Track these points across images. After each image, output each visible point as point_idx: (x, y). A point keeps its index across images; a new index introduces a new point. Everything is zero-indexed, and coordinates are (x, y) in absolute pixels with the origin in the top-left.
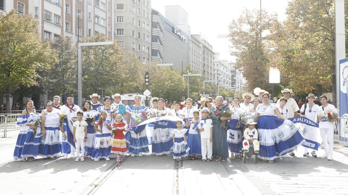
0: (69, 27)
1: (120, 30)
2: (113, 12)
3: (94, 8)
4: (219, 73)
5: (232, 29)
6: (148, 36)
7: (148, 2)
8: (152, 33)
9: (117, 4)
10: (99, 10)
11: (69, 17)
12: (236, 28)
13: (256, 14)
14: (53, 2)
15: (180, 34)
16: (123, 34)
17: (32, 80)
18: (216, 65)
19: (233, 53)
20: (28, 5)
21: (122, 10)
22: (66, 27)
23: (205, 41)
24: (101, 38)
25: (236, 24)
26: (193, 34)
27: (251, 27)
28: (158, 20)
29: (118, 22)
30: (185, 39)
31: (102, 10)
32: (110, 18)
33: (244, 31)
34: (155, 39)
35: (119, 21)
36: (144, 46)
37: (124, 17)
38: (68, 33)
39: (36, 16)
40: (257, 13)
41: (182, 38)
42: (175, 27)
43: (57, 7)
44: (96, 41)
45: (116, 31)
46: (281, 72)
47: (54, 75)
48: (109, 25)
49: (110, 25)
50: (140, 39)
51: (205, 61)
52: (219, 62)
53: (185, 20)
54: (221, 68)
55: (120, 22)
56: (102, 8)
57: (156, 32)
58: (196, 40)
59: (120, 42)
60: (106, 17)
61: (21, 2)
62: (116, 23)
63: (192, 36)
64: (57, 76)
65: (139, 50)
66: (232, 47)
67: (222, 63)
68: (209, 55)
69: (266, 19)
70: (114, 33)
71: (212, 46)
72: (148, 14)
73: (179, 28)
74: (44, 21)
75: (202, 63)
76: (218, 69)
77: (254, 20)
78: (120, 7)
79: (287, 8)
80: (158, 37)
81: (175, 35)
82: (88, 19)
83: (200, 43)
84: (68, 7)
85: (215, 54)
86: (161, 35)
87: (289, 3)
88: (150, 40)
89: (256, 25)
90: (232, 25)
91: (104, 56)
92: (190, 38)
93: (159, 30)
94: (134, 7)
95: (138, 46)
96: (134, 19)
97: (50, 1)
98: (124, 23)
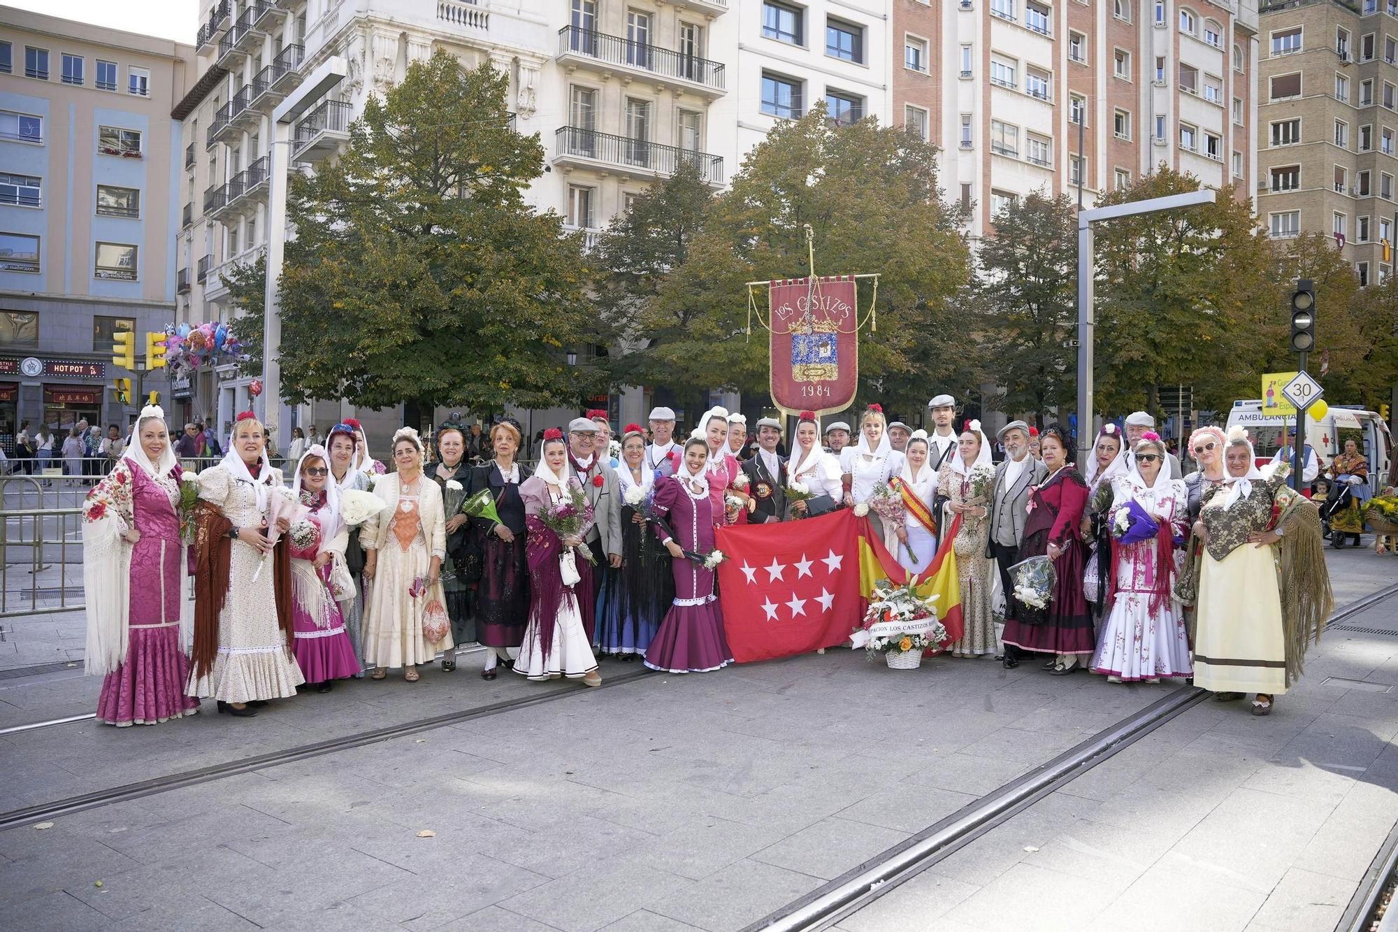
0: (1083, 173)
1: (1285, 171)
2: (1254, 106)
3: (1176, 99)
9: (1274, 80)
10: (1198, 103)
11: (1084, 140)
14: (1023, 90)
16: (1295, 186)
20: (940, 111)
21: (1296, 97)
22: (1074, 172)
29: (1276, 142)
31: (1209, 103)
32: (1242, 130)
35: (1281, 139)
36: (1385, 224)
37: (1300, 123)
39: (966, 144)
43: (1038, 106)
45: (1270, 178)
48: (1237, 154)
49: (1241, 156)
50: (1369, 196)
55: (1284, 142)
56: (1209, 94)
59: (1286, 214)
60: (1225, 127)
61: (917, 103)
62: (1271, 147)
65: (1364, 237)
70: (1261, 182)
74: (993, 159)
78: (1286, 86)
82: (1155, 137)
94: (1343, 80)
95: (1359, 224)
96: (1343, 124)
97: (1012, 89)
98: (1300, 143)
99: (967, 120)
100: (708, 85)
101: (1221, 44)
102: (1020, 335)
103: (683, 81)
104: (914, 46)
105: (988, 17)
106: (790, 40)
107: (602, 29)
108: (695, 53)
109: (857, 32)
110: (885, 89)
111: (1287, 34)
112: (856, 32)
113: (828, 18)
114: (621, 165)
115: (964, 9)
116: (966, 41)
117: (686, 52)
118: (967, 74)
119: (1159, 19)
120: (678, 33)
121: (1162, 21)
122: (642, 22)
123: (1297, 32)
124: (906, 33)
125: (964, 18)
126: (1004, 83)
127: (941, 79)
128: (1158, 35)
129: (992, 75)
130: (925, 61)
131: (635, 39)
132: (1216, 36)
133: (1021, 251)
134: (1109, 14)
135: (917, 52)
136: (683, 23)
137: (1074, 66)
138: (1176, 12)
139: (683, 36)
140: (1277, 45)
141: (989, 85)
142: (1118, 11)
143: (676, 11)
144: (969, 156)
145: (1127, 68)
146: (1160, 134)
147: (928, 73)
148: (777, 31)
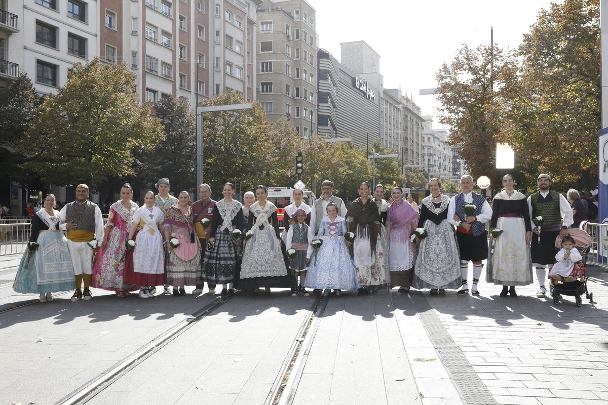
0: (185, 82)
1: (267, 84)
2: (255, 55)
3: (224, 51)
4: (432, 152)
5: (442, 80)
6: (312, 94)
7: (312, 38)
8: (318, 88)
9: (261, 43)
10: (233, 53)
11: (185, 66)
12: (449, 78)
13: (482, 55)
14: (160, 43)
15: (365, 89)
16: (271, 91)
17: (126, 167)
18: (426, 140)
19: (444, 119)
20: (122, 49)
21: (270, 52)
22: (181, 81)
23: (408, 100)
24: (232, 99)
25: (449, 72)
26: (387, 89)
27: (473, 77)
28: (329, 67)
29: (263, 71)
30: (373, 97)
31: (237, 53)
32: (250, 66)
33: (462, 83)
34: (323, 97)
35: (265, 70)
36: (306, 110)
37: (273, 63)
38: (183, 91)
39: (134, 66)
40: (484, 52)
41: (369, 96)
42: (357, 78)
43: (166, 50)
44: (226, 103)
45: (261, 87)
46: (515, 150)
47: (161, 158)
48: (248, 76)
49: (250, 77)
50: (299, 98)
51: (407, 132)
52: (431, 135)
53: (374, 66)
54: (435, 145)
56: (237, 49)
57: (327, 85)
58: (392, 98)
59: (267, 104)
60: (244, 65)
61: (111, 44)
62: (261, 73)
63: (386, 92)
64: (165, 161)
65: (298, 116)
66: (443, 110)
67: (436, 135)
68: (414, 123)
69: (499, 62)
70: (257, 89)
71: (420, 107)
72: (312, 57)
73: (363, 79)
74: (147, 74)
75: (403, 135)
76: (430, 145)
77: (479, 64)
78: (266, 47)
79: (522, 45)
80: (328, 94)
81: (357, 91)
82: (215, 67)
83: (399, 104)
84: (183, 49)
85: (425, 121)
86: (333, 91)
87: (526, 37)
88: (315, 99)
89: (481, 73)
90: (443, 73)
91: (238, 127)
92: (382, 95)
93: (331, 82)
94: (289, 46)
95: (296, 109)
96: (289, 66)
97: (155, 42)
98: (272, 72)
99: (134, 54)
100: (8, 25)
101: (242, 27)
104: (109, 16)
105: (145, 6)
106: (49, 6)
109: (83, 5)
110: (96, 36)
111: (267, 23)
116: (135, 16)
118: (134, 33)
119: (217, 13)
121: (218, 15)
123: (271, 23)
124: (106, 9)
125: (133, 5)
126: (151, 38)
127: (122, 34)
128: (217, 21)
129: (146, 34)
130: (115, 24)
132: (240, 23)
134: (196, 8)
135: (110, 19)
137: (181, 32)
138: (224, 11)
140: (263, 27)
141: (145, 39)
142: (199, 7)
144: (135, 71)
145: (203, 34)
146: (217, 66)
147: (116, 30)
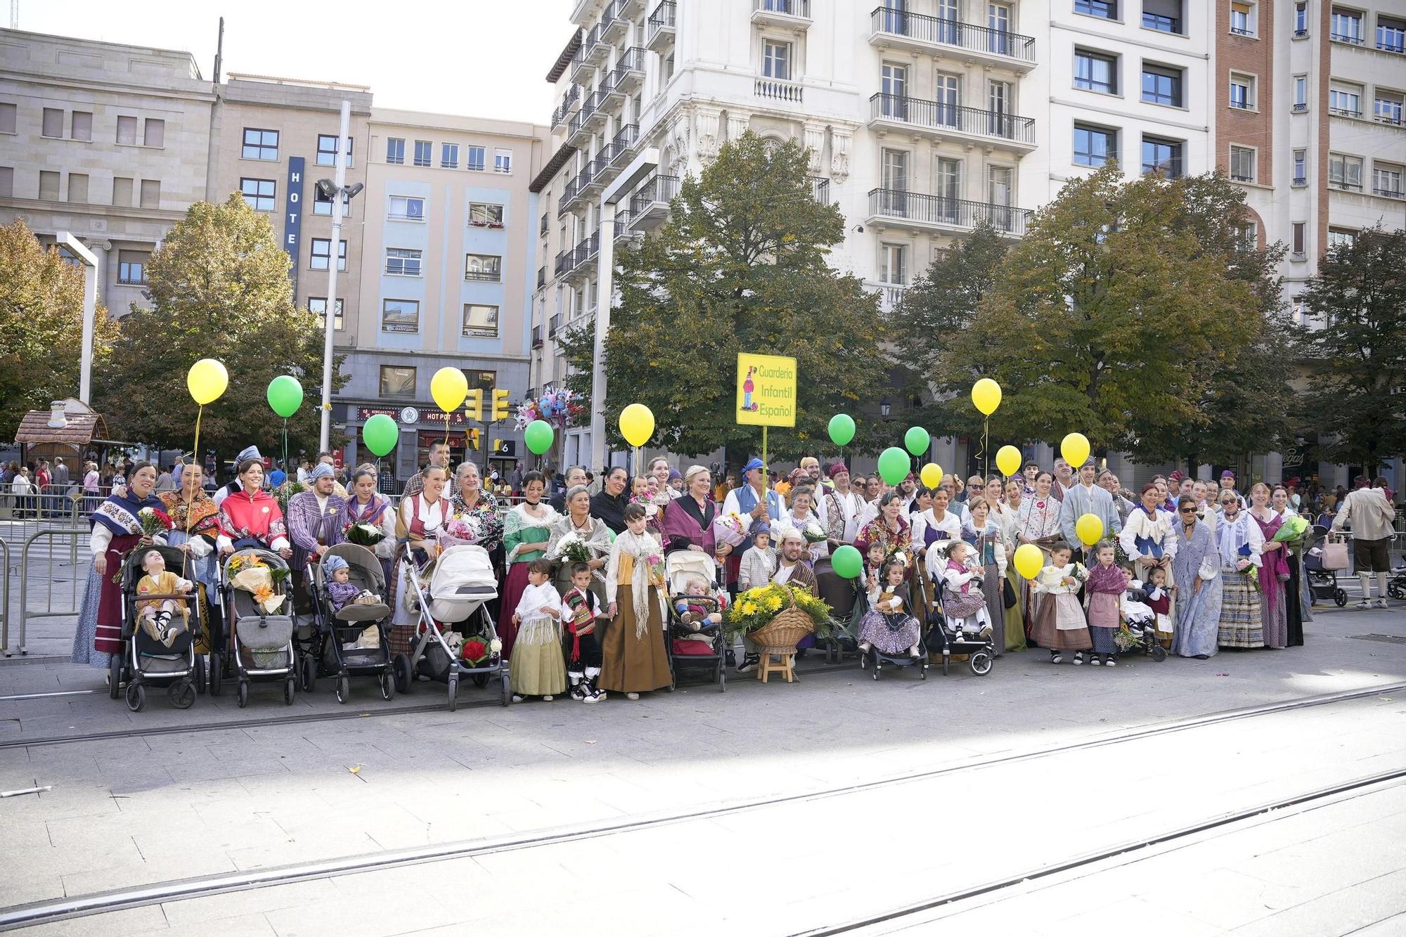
14: (1370, 118)
20: (1271, 148)
39: (1300, 181)
43: (1390, 133)
61: (1243, 142)
74: (1331, 192)
97: (1356, 118)
99: (1300, 155)
100: (1019, 141)
102: (1351, 382)
103: (994, 138)
104: (1239, 83)
105: (1327, 43)
106: (1104, 89)
107: (912, 93)
108: (1005, 110)
109: (1177, 75)
110: (1207, 131)
112: (1175, 75)
113: (1144, 64)
114: (933, 224)
115: (1299, 38)
116: (1300, 72)
117: (996, 110)
118: (1301, 108)
120: (988, 90)
122: (952, 83)
124: (1231, 70)
125: (1298, 48)
126: (1346, 112)
127: (1271, 116)
129: (1331, 104)
130: (1254, 98)
131: (945, 101)
133: (1351, 293)
135: (1244, 89)
136: (993, 81)
139: (993, 93)
141: (1327, 116)
143: (985, 70)
144: (1302, 194)
147: (1256, 110)
148: (1090, 81)
